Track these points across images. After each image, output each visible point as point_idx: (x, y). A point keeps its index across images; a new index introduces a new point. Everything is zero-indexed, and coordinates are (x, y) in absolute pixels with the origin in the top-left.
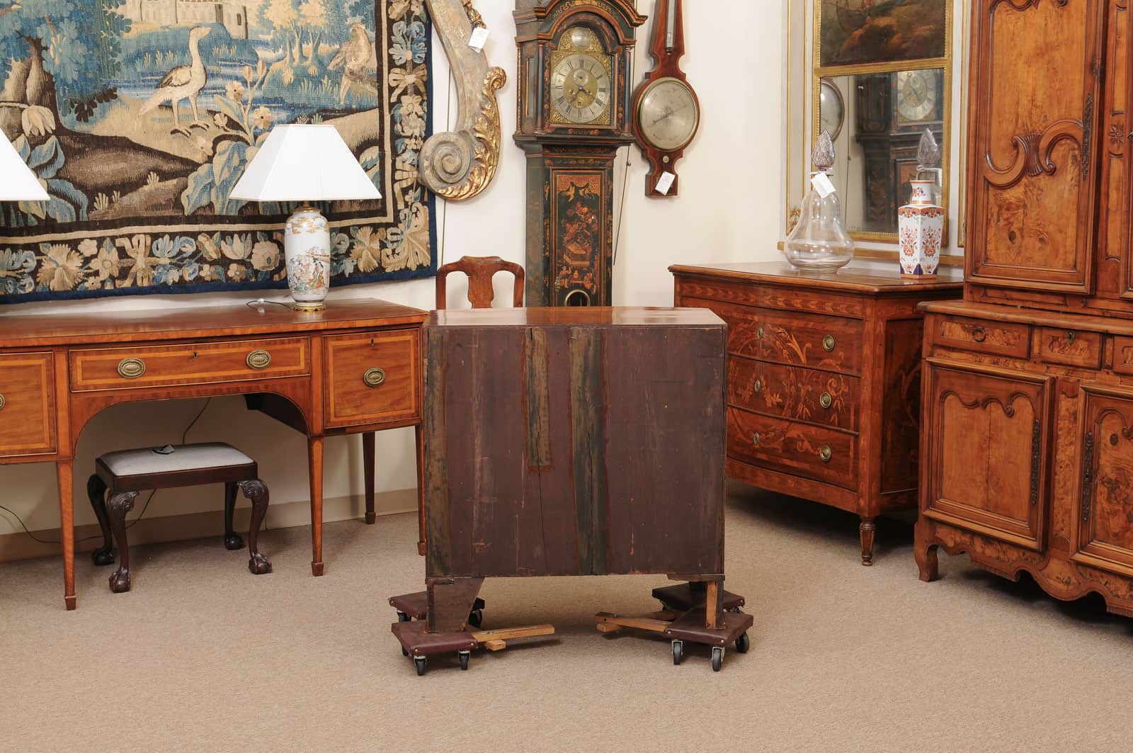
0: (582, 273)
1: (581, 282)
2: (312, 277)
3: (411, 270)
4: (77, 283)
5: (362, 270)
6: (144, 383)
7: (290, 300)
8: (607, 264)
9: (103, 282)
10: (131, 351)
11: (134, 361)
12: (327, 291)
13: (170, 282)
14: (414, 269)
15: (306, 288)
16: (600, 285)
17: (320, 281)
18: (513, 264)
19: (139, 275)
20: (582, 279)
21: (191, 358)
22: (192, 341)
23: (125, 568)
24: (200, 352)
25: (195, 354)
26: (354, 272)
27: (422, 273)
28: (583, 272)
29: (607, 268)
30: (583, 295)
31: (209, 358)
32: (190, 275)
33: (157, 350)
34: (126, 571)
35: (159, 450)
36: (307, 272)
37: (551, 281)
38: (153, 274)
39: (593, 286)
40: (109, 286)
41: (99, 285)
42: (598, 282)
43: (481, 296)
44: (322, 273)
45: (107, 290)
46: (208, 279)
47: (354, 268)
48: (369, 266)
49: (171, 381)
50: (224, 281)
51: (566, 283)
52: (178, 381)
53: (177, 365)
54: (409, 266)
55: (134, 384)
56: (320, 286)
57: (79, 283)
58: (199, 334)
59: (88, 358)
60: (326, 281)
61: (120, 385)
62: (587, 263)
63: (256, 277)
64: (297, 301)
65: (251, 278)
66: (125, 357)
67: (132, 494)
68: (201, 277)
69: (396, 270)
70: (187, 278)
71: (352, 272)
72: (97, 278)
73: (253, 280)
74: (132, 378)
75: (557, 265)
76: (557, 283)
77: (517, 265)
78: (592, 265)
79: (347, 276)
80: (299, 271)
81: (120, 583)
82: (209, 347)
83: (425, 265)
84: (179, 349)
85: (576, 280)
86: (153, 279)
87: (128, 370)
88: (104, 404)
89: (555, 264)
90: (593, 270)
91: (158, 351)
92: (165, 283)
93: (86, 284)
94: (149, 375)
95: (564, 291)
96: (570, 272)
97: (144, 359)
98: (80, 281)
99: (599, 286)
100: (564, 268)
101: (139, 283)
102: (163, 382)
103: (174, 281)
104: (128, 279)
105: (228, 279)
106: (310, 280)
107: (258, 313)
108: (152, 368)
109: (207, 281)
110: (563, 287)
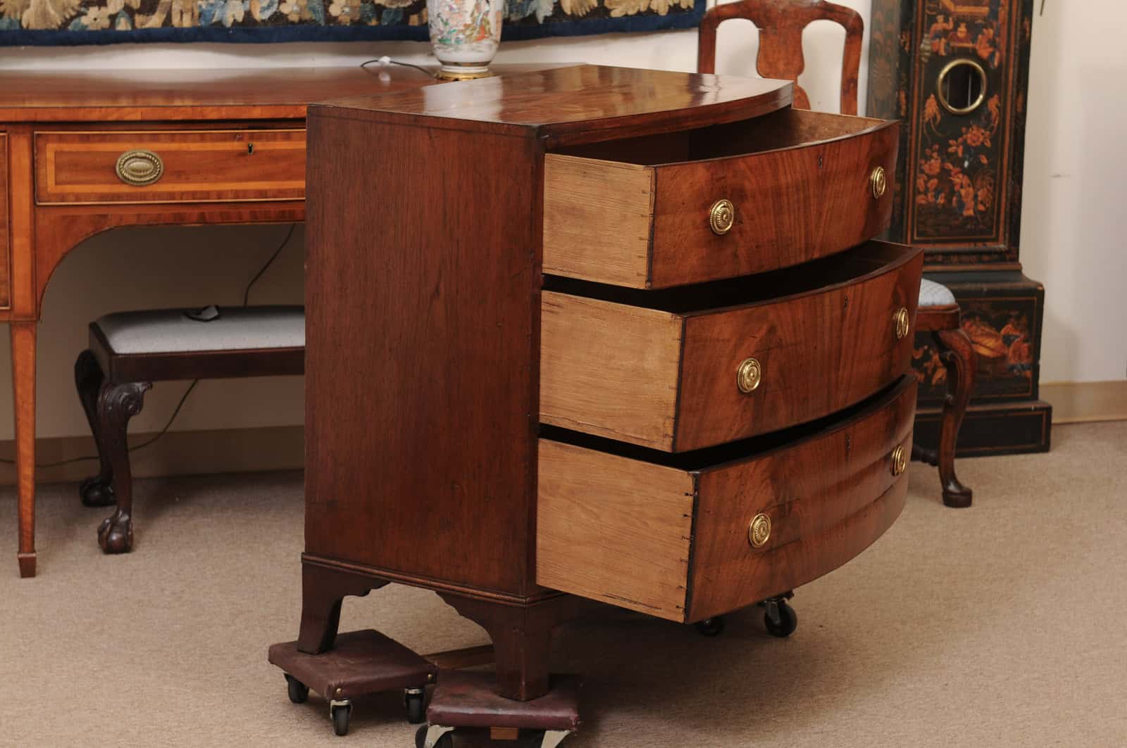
0: (974, 28)
1: (970, 45)
2: (469, 21)
3: (657, 14)
4: (68, 17)
5: (569, 12)
6: (156, 195)
7: (433, 62)
8: (1023, 15)
9: (113, 18)
10: (140, 139)
11: (143, 155)
12: (495, 46)
13: (229, 22)
14: (663, 11)
15: (458, 41)
16: (1008, 51)
17: (482, 28)
18: (844, 8)
19: (176, 8)
20: (974, 40)
21: (242, 154)
22: (247, 125)
23: (124, 512)
24: (258, 146)
25: (250, 148)
26: (553, 16)
27: (675, 21)
28: (977, 26)
29: (1022, 21)
30: (974, 68)
31: (274, 157)
32: (263, 10)
33: (184, 139)
34: (126, 518)
35: (194, 314)
36: (461, 12)
37: (914, 42)
38: (200, 6)
39: (992, 55)
40: (123, 25)
41: (106, 23)
42: (1003, 47)
43: (781, 66)
44: (487, 13)
45: (120, 32)
46: (294, 18)
47: (555, 8)
48: (582, 5)
49: (207, 194)
50: (323, 23)
51: (941, 46)
52: (220, 194)
53: (219, 166)
54: (654, 7)
55: (143, 196)
56: (483, 38)
57: (72, 18)
58: (257, 113)
59: (66, 147)
60: (495, 29)
61: (118, 196)
62: (985, 10)
63: (379, 18)
64: (444, 63)
65: (370, 19)
66: (128, 148)
67: (139, 386)
68: (282, 14)
69: (631, 12)
70: (259, 16)
71: (549, 14)
72: (103, 9)
73: (374, 23)
74: (141, 185)
75: (927, 11)
76: (926, 45)
77: (851, 11)
78: (994, 14)
79: (541, 20)
80: (447, 9)
81: (115, 537)
82: (274, 138)
83: (684, 6)
84: (224, 139)
85: (960, 40)
86: (200, 15)
87: (134, 170)
88: (90, 229)
89: (923, 10)
90: (995, 24)
91: (185, 141)
92: (220, 23)
93: (84, 20)
94: (168, 182)
95: (937, 61)
96: (950, 26)
97: (161, 153)
98: (73, 13)
99: (1004, 54)
100: (940, 18)
101: (176, 21)
102: (193, 194)
103: (235, 20)
104: (157, 13)
105: (331, 19)
106: (465, 25)
107: (379, 80)
108: (174, 169)
109: (293, 23)
110: (936, 53)
